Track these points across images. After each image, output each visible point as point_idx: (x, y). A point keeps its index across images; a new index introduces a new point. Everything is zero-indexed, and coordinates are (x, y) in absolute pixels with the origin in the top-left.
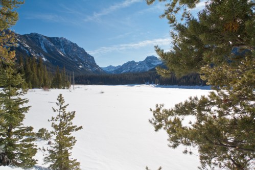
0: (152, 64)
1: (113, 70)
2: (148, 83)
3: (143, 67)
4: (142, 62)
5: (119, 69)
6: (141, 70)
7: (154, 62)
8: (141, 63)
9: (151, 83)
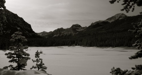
0: (77, 30)
1: (46, 35)
2: (74, 45)
3: (70, 33)
4: (69, 28)
5: (51, 34)
6: (68, 35)
7: (78, 29)
8: (68, 30)
9: (76, 45)
